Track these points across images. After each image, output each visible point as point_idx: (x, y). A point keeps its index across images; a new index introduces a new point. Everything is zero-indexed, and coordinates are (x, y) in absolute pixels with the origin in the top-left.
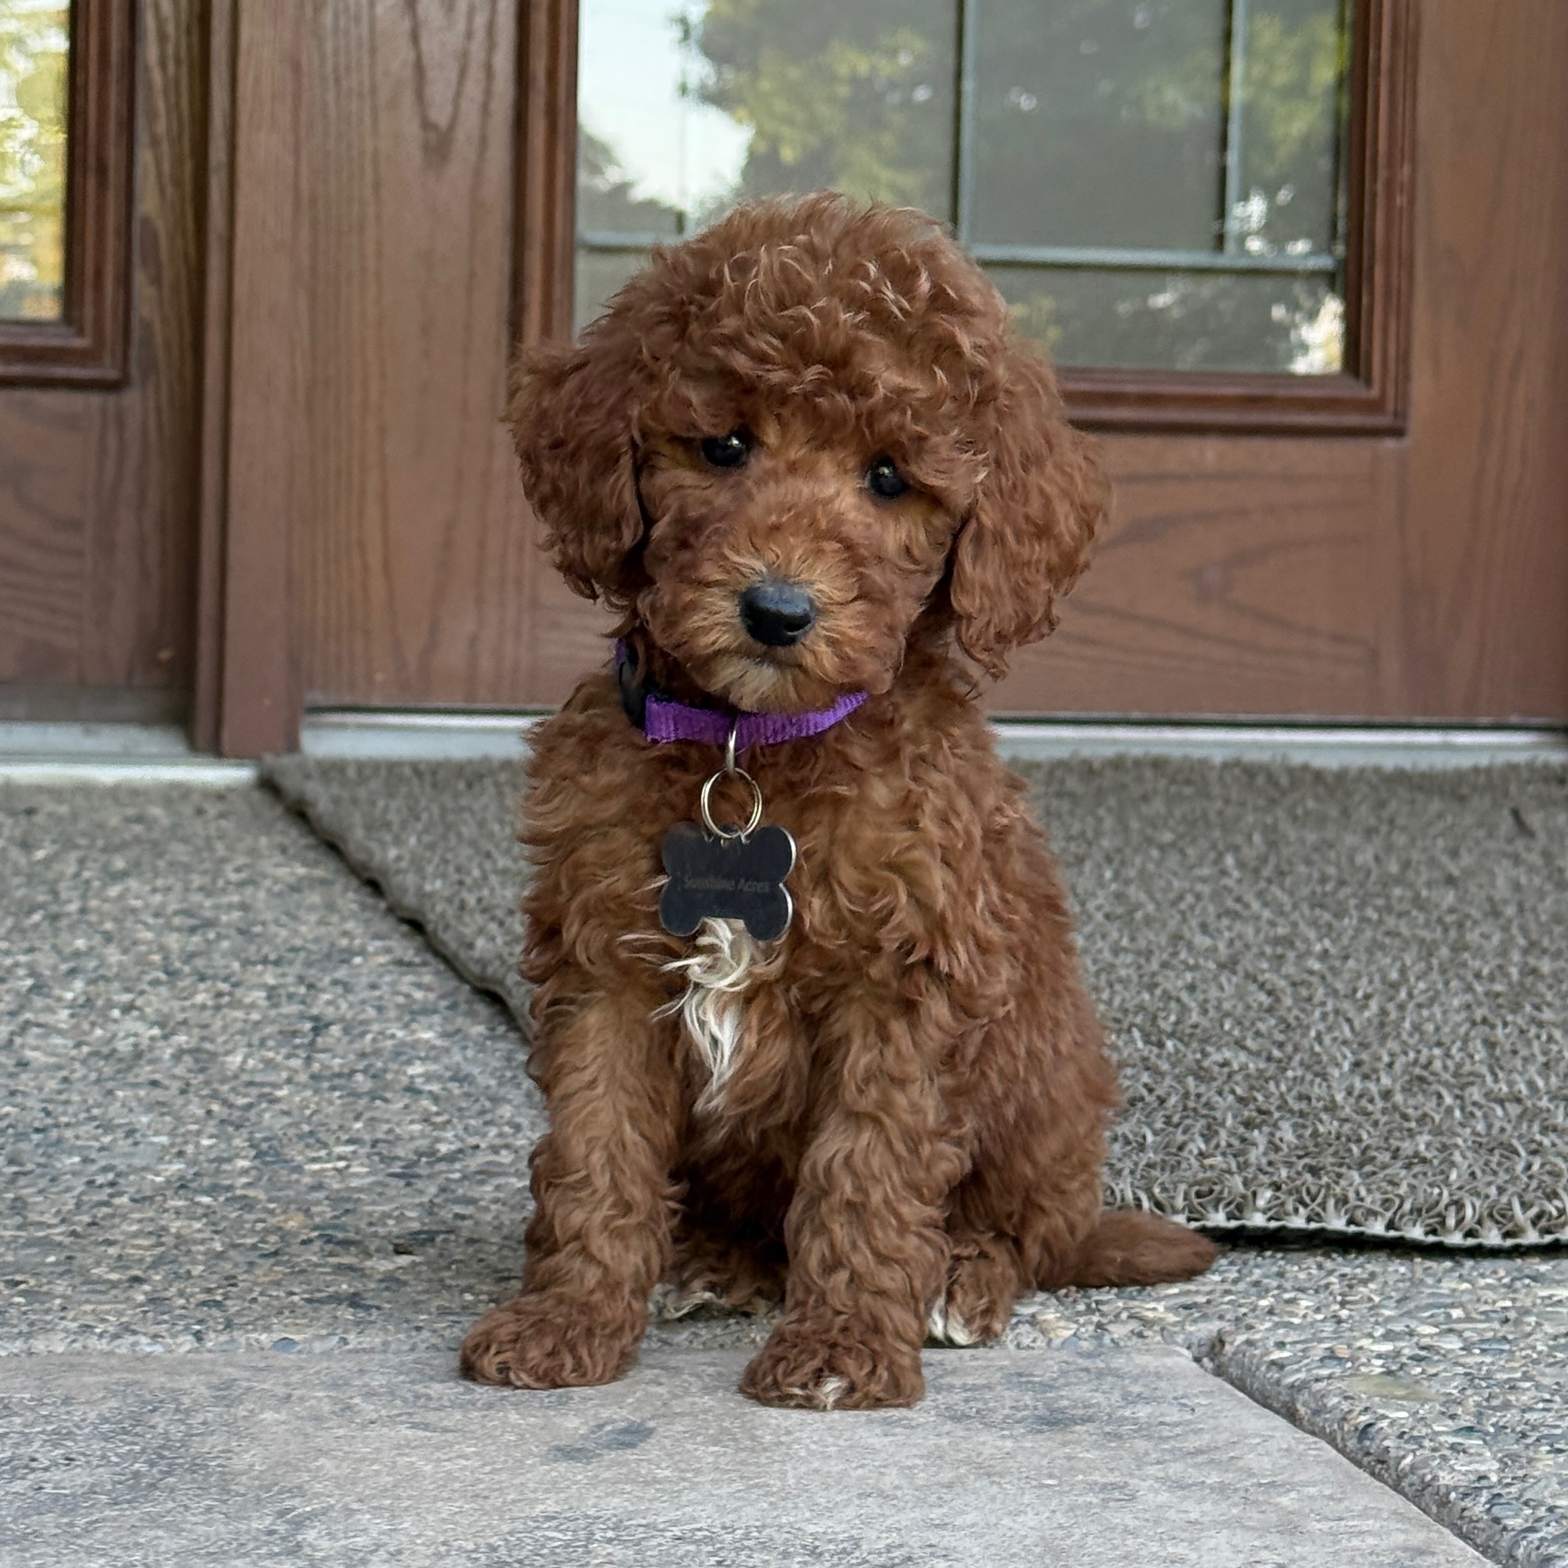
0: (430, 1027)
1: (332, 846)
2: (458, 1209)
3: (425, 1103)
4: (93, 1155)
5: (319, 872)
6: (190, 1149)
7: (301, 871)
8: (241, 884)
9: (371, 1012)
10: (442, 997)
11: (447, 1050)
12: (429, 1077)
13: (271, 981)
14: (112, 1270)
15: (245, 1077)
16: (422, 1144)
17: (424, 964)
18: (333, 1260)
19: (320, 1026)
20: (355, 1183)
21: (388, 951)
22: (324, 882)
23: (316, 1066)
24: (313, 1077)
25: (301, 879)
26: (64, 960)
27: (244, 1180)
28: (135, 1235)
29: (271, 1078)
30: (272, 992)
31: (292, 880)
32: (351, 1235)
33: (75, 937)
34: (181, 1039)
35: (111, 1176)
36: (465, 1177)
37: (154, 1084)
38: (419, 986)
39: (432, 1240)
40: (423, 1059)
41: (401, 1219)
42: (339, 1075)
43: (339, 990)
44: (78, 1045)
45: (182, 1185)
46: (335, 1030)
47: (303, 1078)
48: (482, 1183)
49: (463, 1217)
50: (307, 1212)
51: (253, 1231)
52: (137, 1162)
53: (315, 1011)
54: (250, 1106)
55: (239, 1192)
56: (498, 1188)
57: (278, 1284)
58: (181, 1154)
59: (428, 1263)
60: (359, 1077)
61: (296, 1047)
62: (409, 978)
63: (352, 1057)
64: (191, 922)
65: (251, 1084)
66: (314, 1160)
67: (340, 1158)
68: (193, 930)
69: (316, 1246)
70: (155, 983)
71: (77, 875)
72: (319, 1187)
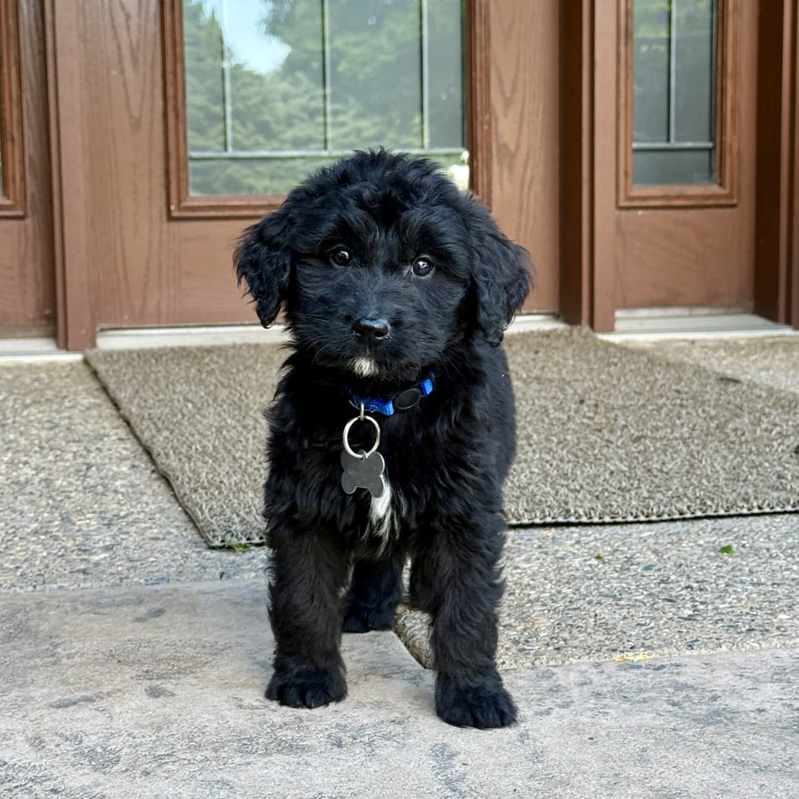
0: (126, 466)
1: (105, 389)
2: (123, 536)
3: (120, 497)
4: (9, 522)
5: (98, 401)
6: (40, 518)
7: (92, 400)
8: (70, 408)
9: (107, 461)
10: (132, 453)
11: (130, 475)
12: (123, 486)
13: (75, 449)
14: (11, 564)
15: (61, 489)
16: (115, 512)
17: (129, 439)
18: (80, 557)
19: (89, 467)
20: (92, 528)
21: (117, 434)
22: (99, 405)
23: (85, 484)
24: (85, 488)
25: (91, 404)
26: (6, 443)
27: (56, 529)
28: (20, 551)
29: (70, 489)
30: (75, 453)
31: (88, 405)
32: (88, 548)
33: (10, 433)
34: (42, 475)
35: (13, 530)
36: (127, 524)
37: (31, 493)
38: (125, 449)
39: (112, 548)
40: (121, 479)
41: (104, 541)
42: (92, 487)
43: (98, 452)
44: (7, 479)
45: (36, 532)
46: (94, 469)
47: (80, 488)
48: (132, 526)
49: (123, 539)
50: (74, 540)
51: (57, 548)
52: (23, 524)
53: (88, 461)
54: (62, 501)
55: (54, 534)
56: (137, 528)
57: (61, 566)
58: (37, 520)
59: (110, 556)
60: (99, 487)
61: (80, 476)
62: (123, 446)
63: (98, 479)
64: (52, 425)
65: (63, 492)
66: (80, 520)
67: (89, 519)
68: (51, 429)
69: (75, 553)
70: (36, 452)
71: (13, 406)
72: (79, 530)
